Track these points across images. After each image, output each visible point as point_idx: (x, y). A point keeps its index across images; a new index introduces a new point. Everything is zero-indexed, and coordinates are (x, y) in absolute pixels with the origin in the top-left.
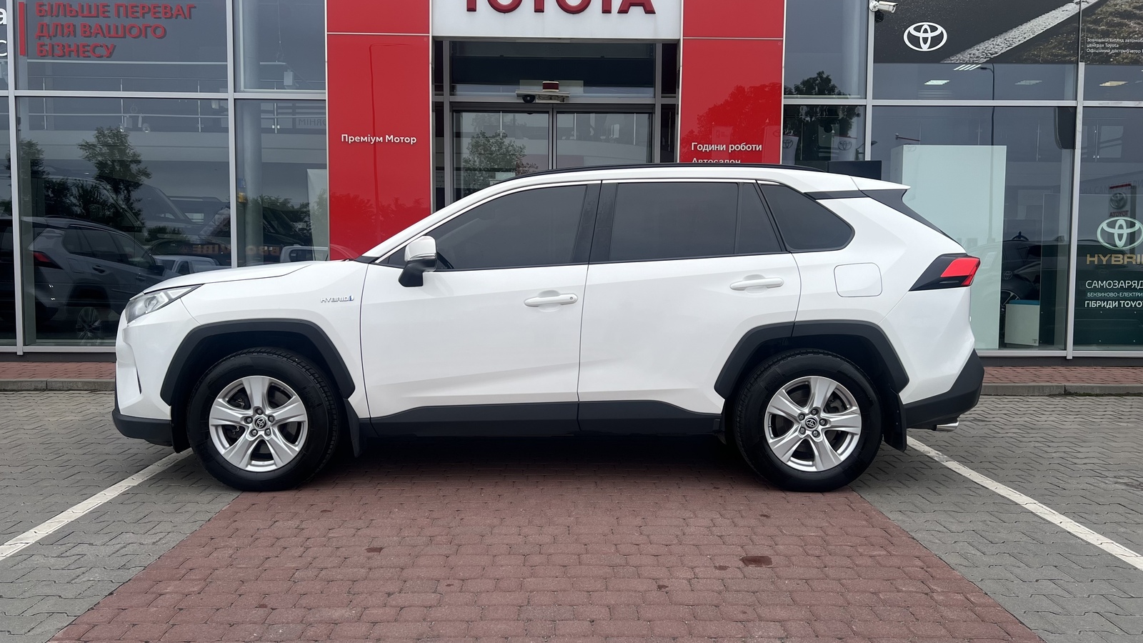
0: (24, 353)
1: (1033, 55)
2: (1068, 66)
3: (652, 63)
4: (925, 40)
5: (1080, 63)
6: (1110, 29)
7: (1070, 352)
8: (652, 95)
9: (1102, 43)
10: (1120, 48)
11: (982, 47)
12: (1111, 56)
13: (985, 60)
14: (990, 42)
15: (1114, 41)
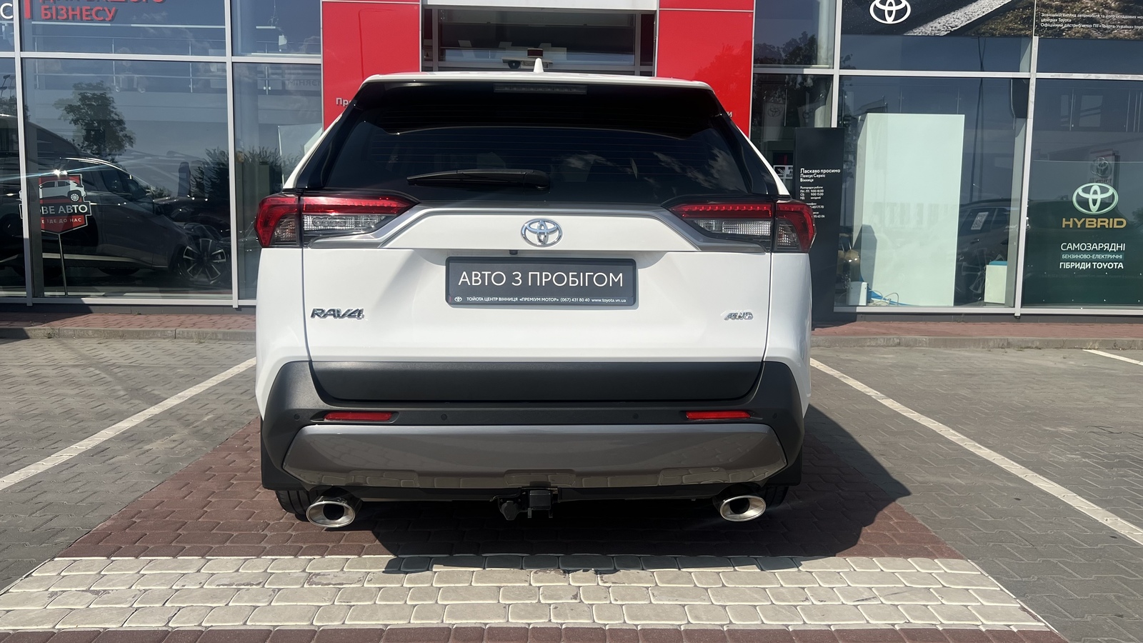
0: (33, 304)
1: (991, 29)
2: (1023, 39)
3: (632, 31)
4: (890, 13)
5: (1034, 37)
6: (1064, 5)
7: (1018, 310)
8: (633, 63)
9: (1055, 18)
10: (1073, 22)
11: (943, 20)
12: (1063, 30)
13: (946, 33)
14: (951, 15)
15: (1067, 15)
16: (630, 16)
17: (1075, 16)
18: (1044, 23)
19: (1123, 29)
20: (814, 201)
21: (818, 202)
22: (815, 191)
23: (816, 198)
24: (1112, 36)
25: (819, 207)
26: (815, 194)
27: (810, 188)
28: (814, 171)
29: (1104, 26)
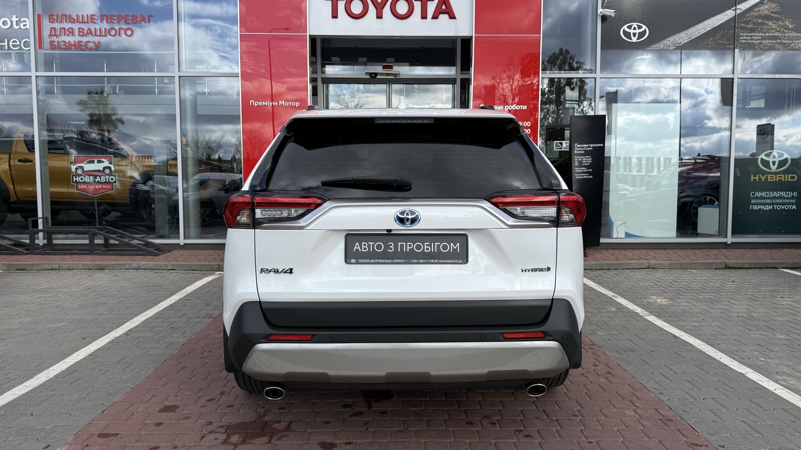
1: (705, 44)
2: (728, 51)
3: (454, 51)
4: (634, 34)
5: (736, 50)
6: (755, 27)
7: (729, 239)
8: (455, 72)
9: (750, 36)
10: (762, 39)
11: (672, 39)
12: (756, 45)
13: (674, 48)
14: (677, 36)
15: (758, 34)
16: (452, 40)
17: (764, 34)
18: (743, 40)
19: (798, 43)
20: (585, 166)
21: (588, 167)
22: (585, 159)
23: (586, 164)
24: (790, 48)
25: (588, 170)
26: (585, 162)
27: (582, 157)
28: (584, 146)
29: (784, 41)
